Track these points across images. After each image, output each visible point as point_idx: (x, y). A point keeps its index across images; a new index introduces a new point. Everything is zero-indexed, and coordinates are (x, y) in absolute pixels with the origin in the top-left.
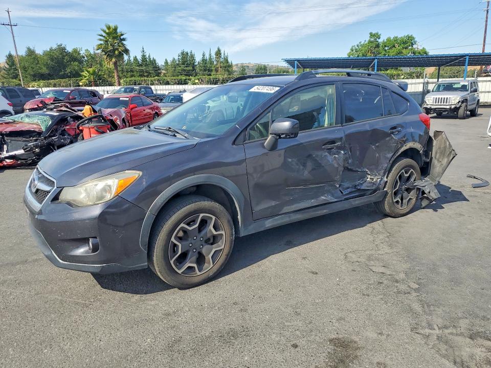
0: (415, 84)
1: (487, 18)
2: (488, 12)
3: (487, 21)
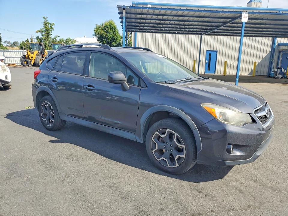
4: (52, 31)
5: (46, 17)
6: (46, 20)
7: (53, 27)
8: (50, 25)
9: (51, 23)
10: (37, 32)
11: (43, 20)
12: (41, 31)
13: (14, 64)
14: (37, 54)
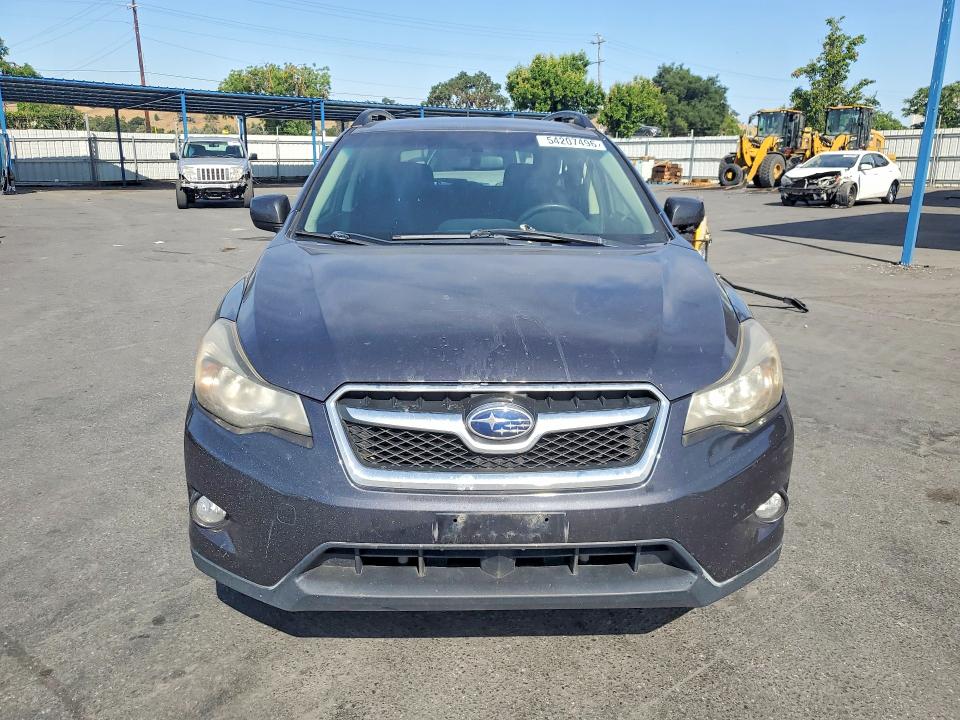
0: (46, 140)
1: (136, 22)
2: (135, 11)
3: (137, 29)
4: (847, 65)
5: (837, 18)
6: (837, 29)
7: (857, 49)
8: (846, 43)
9: (853, 37)
10: (795, 75)
11: (828, 30)
12: (811, 71)
13: (705, 181)
14: (771, 149)
